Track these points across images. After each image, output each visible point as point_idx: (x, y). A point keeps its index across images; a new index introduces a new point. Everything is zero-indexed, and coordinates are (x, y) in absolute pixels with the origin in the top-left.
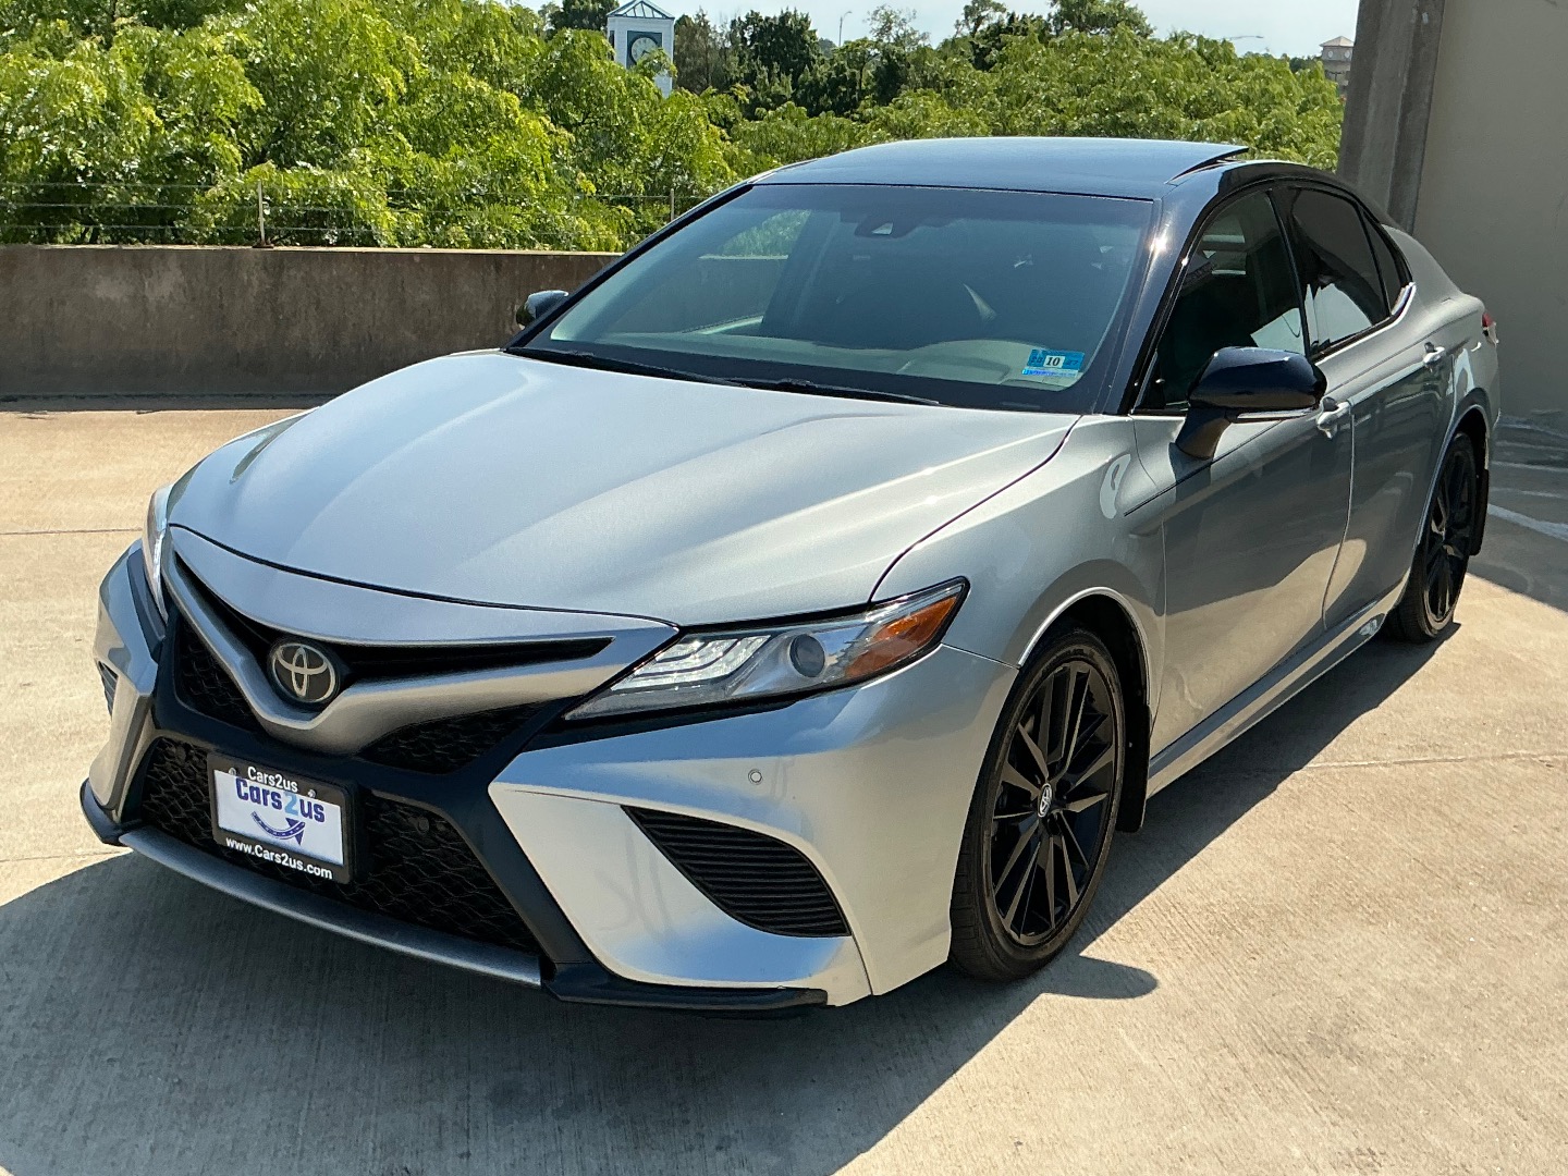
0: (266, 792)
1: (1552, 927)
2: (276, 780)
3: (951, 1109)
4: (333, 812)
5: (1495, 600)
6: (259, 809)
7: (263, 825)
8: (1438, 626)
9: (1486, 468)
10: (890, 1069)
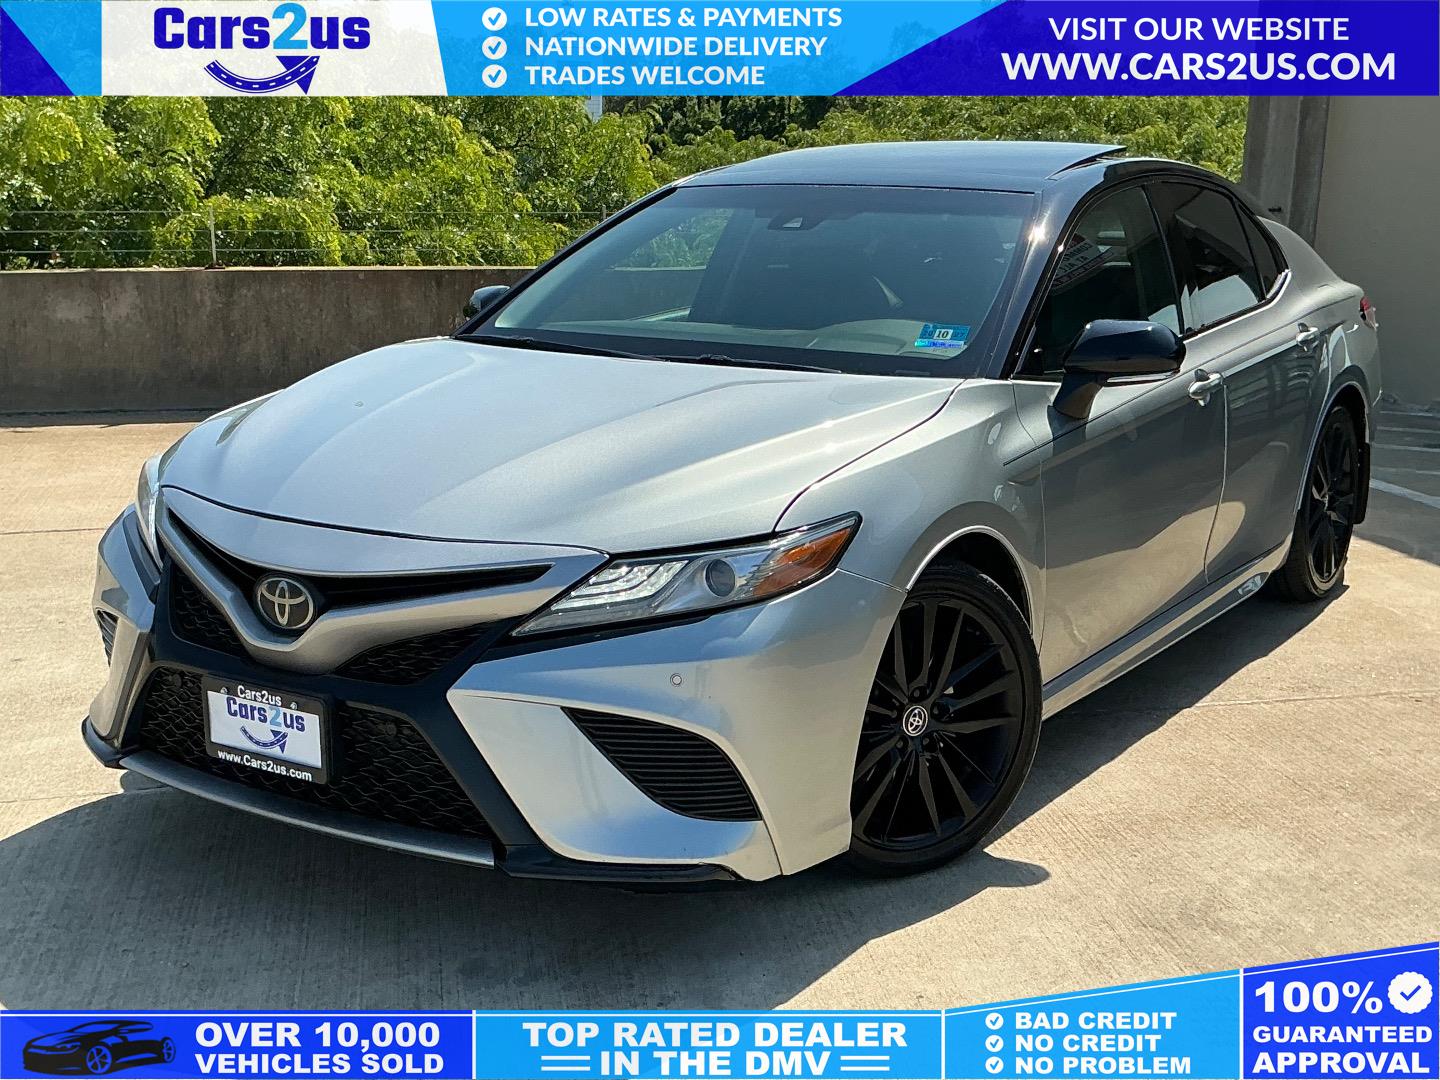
0: (253, 709)
1: (1405, 828)
2: (263, 696)
3: (862, 972)
4: (312, 721)
5: (1383, 565)
6: (247, 723)
7: (251, 738)
8: (1323, 586)
9: (1367, 441)
10: (809, 944)
